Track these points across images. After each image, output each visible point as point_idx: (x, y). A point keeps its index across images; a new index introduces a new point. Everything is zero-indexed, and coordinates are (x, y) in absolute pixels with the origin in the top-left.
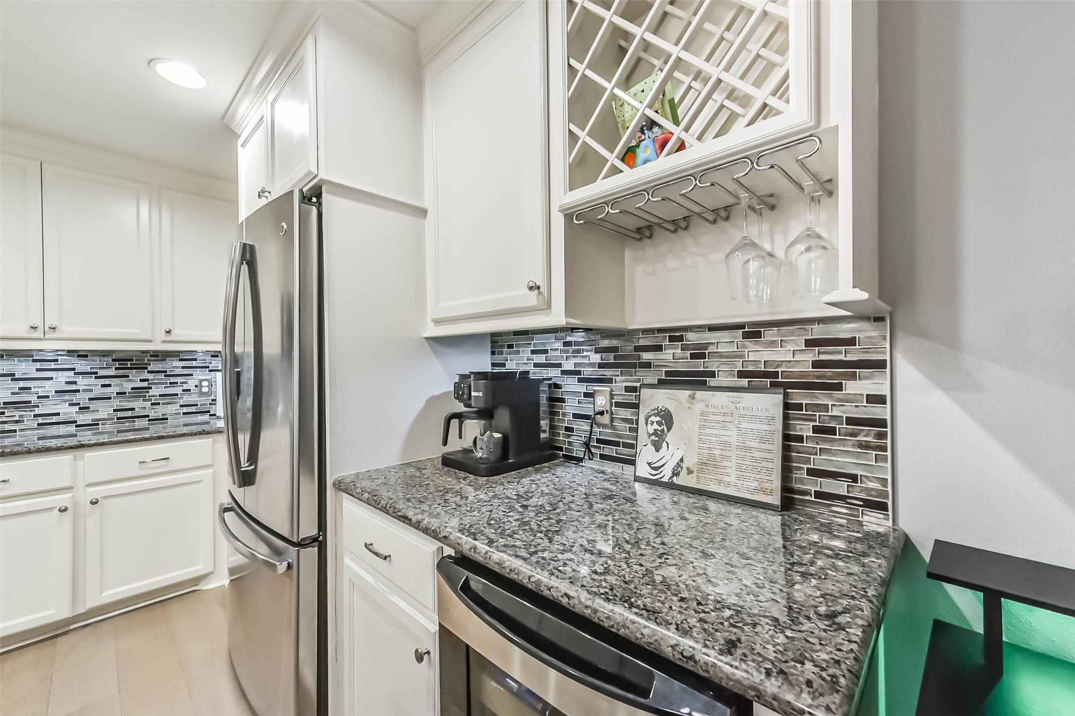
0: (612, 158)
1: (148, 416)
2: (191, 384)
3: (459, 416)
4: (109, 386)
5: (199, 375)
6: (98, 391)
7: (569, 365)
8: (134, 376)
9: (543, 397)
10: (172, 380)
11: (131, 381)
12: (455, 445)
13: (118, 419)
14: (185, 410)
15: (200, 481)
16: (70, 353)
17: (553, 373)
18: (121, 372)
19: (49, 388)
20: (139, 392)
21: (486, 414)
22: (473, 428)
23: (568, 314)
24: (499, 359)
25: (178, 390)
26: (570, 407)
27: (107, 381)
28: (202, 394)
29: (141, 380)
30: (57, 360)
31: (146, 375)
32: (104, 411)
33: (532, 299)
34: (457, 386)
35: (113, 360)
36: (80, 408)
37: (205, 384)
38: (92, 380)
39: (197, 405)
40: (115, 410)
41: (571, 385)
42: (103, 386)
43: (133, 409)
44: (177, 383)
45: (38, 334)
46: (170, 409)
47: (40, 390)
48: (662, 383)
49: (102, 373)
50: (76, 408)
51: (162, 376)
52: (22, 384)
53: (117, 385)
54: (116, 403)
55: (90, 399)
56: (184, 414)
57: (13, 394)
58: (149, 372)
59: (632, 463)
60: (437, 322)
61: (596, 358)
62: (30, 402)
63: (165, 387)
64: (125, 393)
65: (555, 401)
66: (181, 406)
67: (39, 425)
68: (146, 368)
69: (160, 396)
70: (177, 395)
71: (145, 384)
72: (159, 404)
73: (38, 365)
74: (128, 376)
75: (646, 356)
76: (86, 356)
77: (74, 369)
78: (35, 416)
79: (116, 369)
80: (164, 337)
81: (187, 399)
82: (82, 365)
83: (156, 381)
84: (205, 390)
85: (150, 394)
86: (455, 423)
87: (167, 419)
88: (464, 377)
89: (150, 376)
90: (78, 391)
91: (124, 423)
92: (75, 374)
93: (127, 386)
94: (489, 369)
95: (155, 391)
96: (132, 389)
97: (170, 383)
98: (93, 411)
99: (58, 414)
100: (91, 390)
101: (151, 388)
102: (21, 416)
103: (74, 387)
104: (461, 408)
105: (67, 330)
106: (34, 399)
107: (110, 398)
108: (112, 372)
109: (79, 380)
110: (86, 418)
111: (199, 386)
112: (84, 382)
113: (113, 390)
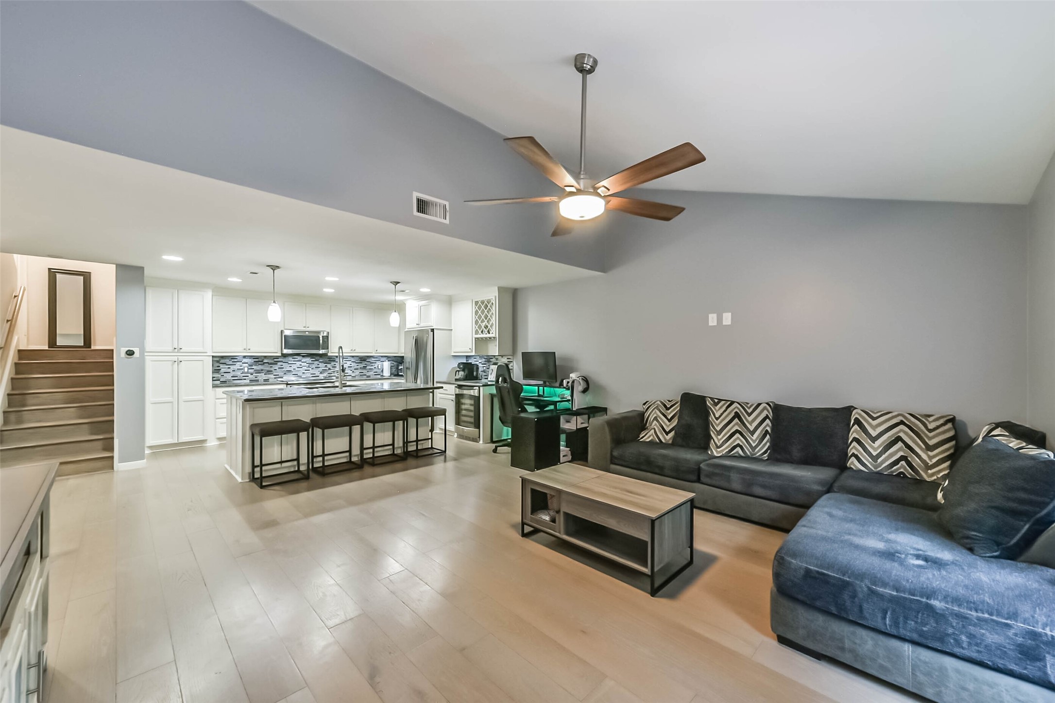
0: (480, 332)
3: (458, 371)
5: (378, 363)
7: (480, 361)
8: (363, 363)
9: (475, 368)
10: (372, 364)
12: (457, 377)
16: (350, 356)
17: (477, 363)
18: (361, 362)
20: (365, 368)
21: (463, 370)
22: (461, 373)
23: (475, 353)
24: (467, 360)
26: (480, 369)
27: (357, 364)
32: (357, 372)
33: (470, 350)
34: (458, 365)
35: (359, 358)
37: (380, 366)
41: (480, 365)
45: (352, 352)
48: (493, 364)
49: (357, 362)
50: (351, 372)
51: (369, 363)
54: (360, 371)
59: (487, 379)
60: (454, 352)
61: (484, 360)
65: (478, 368)
71: (365, 365)
75: (491, 360)
76: (356, 357)
77: (352, 361)
81: (375, 370)
82: (354, 360)
86: (457, 372)
88: (459, 363)
89: (367, 363)
94: (465, 362)
95: (367, 368)
103: (351, 366)
104: (459, 369)
109: (352, 363)
110: (353, 375)
111: (378, 366)
112: (353, 364)
113: (359, 367)
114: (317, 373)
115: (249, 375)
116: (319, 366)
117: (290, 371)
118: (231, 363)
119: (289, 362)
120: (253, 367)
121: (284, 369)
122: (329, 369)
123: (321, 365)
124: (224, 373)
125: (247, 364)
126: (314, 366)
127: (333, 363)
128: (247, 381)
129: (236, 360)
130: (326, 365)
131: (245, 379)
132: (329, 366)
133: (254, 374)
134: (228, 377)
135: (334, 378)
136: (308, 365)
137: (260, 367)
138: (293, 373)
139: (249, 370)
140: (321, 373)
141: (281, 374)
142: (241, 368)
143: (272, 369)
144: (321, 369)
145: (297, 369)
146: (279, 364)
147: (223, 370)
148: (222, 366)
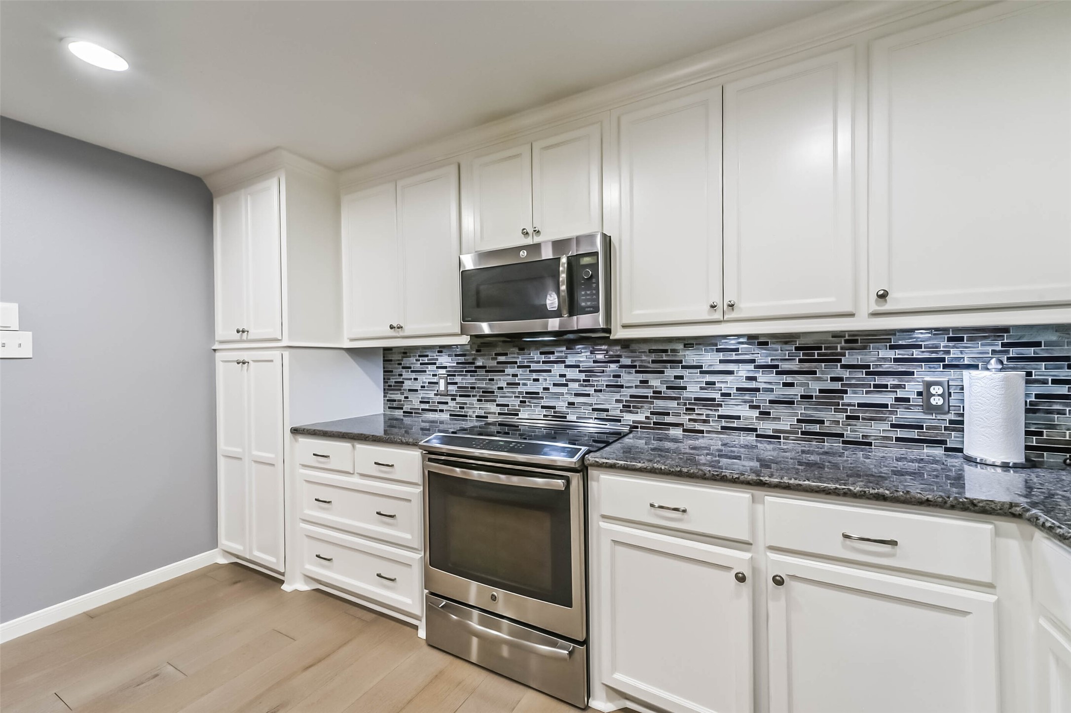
1: (842, 435)
2: (911, 389)
4: (791, 385)
5: (923, 374)
6: (780, 392)
8: (823, 373)
10: (879, 380)
11: (819, 379)
13: (803, 433)
14: (901, 433)
15: (965, 613)
16: (751, 339)
18: (806, 366)
19: (730, 384)
20: (830, 397)
25: (887, 398)
27: (789, 379)
28: (929, 408)
29: (833, 379)
30: (737, 350)
31: (839, 372)
32: (786, 420)
35: (797, 349)
36: (761, 413)
37: (936, 390)
38: (772, 377)
39: (921, 427)
40: (799, 421)
42: (786, 385)
43: (822, 422)
44: (886, 386)
45: (717, 316)
46: (877, 429)
47: (723, 385)
49: (785, 366)
50: (755, 413)
51: (861, 374)
52: (709, 378)
53: (801, 385)
54: (801, 411)
55: (771, 402)
56: (898, 439)
57: (701, 388)
58: (844, 367)
62: (714, 400)
63: (867, 392)
64: (811, 397)
66: (893, 426)
67: (723, 428)
68: (840, 361)
69: (860, 405)
70: (886, 406)
71: (838, 386)
72: (857, 418)
73: (721, 356)
74: (815, 373)
76: (766, 343)
77: (753, 361)
78: (720, 417)
79: (801, 361)
80: (875, 308)
81: (903, 415)
82: (763, 357)
83: (853, 382)
84: (936, 401)
85: (845, 401)
87: (870, 444)
89: (846, 374)
90: (758, 390)
91: (810, 440)
92: (756, 367)
93: (815, 387)
95: (852, 398)
96: (821, 391)
97: (876, 386)
98: (775, 419)
99: (738, 418)
100: (772, 390)
101: (846, 392)
102: (707, 415)
103: (753, 385)
105: (746, 308)
106: (717, 396)
107: (792, 403)
108: (794, 366)
109: (759, 375)
110: (767, 427)
111: (925, 394)
112: (764, 379)
113: (796, 392)
114: (615, 410)
115: (448, 399)
116: (621, 381)
117: (533, 395)
118: (418, 366)
119: (534, 366)
120: (458, 379)
121: (520, 389)
122: (658, 395)
123: (630, 379)
124: (410, 390)
125: (443, 371)
126: (602, 381)
127: (670, 373)
128: (445, 416)
129: (426, 360)
130: (642, 377)
131: (442, 411)
132: (655, 382)
133: (459, 399)
134: (415, 402)
135: (677, 432)
136: (582, 376)
137: (469, 380)
138: (544, 402)
139: (450, 387)
140: (627, 408)
141: (514, 403)
142: (435, 380)
143: (494, 388)
144: (626, 393)
145: (553, 390)
146: (509, 370)
147: (407, 385)
148: (406, 374)
